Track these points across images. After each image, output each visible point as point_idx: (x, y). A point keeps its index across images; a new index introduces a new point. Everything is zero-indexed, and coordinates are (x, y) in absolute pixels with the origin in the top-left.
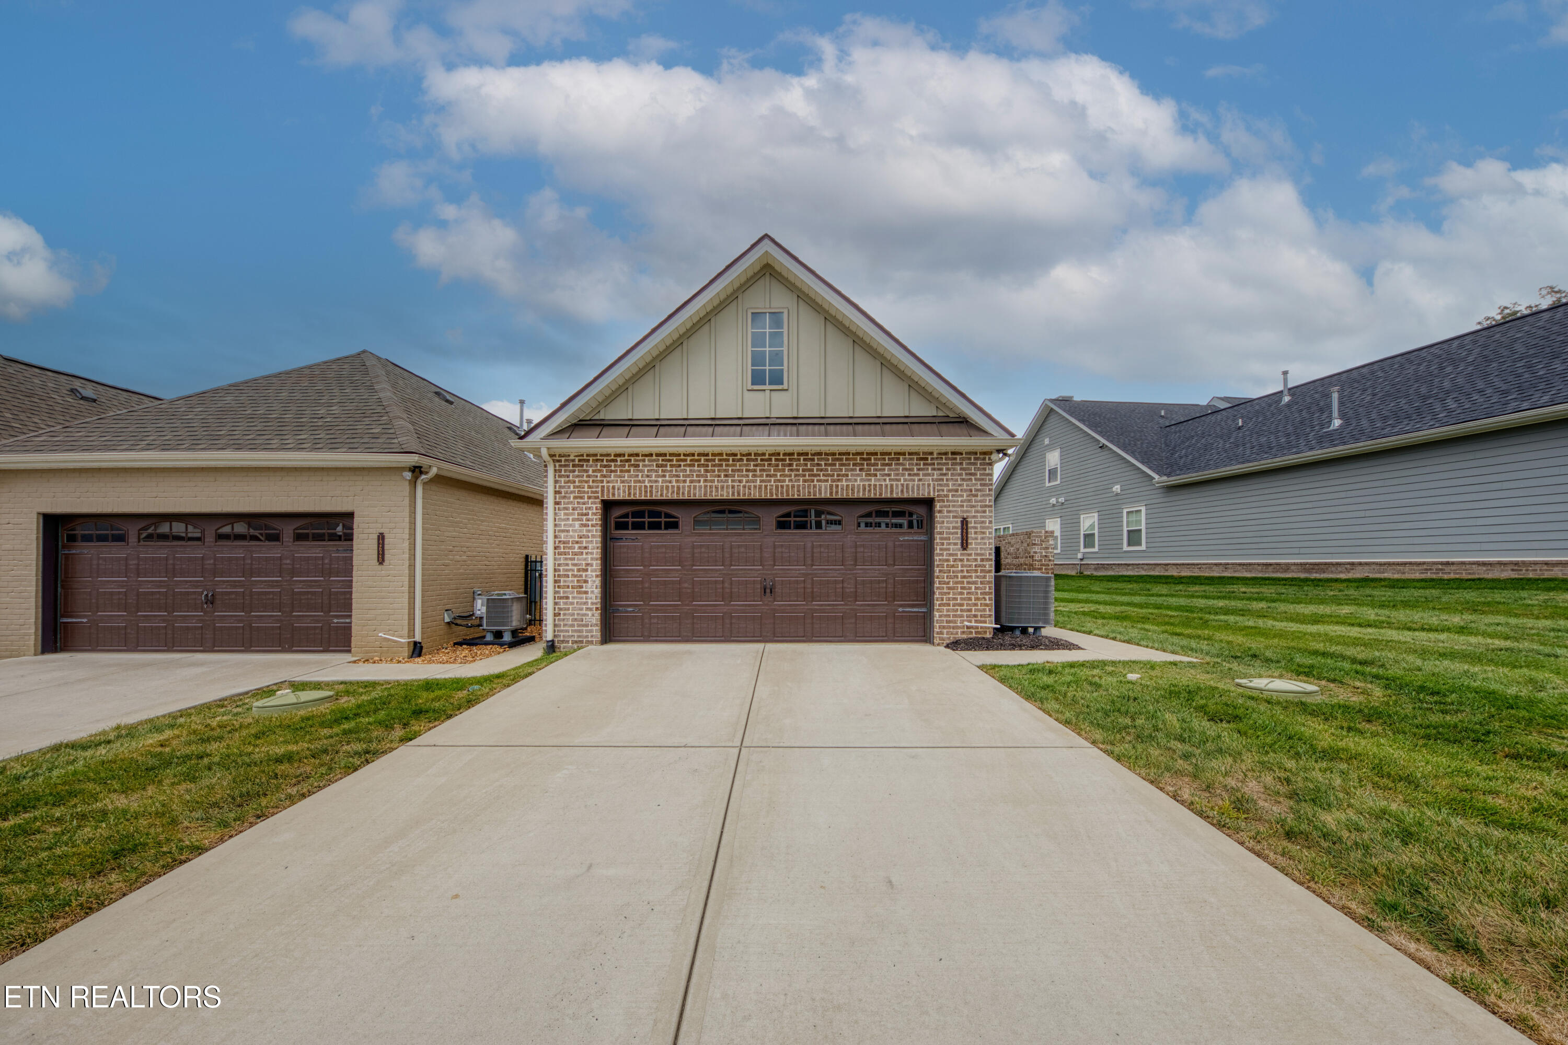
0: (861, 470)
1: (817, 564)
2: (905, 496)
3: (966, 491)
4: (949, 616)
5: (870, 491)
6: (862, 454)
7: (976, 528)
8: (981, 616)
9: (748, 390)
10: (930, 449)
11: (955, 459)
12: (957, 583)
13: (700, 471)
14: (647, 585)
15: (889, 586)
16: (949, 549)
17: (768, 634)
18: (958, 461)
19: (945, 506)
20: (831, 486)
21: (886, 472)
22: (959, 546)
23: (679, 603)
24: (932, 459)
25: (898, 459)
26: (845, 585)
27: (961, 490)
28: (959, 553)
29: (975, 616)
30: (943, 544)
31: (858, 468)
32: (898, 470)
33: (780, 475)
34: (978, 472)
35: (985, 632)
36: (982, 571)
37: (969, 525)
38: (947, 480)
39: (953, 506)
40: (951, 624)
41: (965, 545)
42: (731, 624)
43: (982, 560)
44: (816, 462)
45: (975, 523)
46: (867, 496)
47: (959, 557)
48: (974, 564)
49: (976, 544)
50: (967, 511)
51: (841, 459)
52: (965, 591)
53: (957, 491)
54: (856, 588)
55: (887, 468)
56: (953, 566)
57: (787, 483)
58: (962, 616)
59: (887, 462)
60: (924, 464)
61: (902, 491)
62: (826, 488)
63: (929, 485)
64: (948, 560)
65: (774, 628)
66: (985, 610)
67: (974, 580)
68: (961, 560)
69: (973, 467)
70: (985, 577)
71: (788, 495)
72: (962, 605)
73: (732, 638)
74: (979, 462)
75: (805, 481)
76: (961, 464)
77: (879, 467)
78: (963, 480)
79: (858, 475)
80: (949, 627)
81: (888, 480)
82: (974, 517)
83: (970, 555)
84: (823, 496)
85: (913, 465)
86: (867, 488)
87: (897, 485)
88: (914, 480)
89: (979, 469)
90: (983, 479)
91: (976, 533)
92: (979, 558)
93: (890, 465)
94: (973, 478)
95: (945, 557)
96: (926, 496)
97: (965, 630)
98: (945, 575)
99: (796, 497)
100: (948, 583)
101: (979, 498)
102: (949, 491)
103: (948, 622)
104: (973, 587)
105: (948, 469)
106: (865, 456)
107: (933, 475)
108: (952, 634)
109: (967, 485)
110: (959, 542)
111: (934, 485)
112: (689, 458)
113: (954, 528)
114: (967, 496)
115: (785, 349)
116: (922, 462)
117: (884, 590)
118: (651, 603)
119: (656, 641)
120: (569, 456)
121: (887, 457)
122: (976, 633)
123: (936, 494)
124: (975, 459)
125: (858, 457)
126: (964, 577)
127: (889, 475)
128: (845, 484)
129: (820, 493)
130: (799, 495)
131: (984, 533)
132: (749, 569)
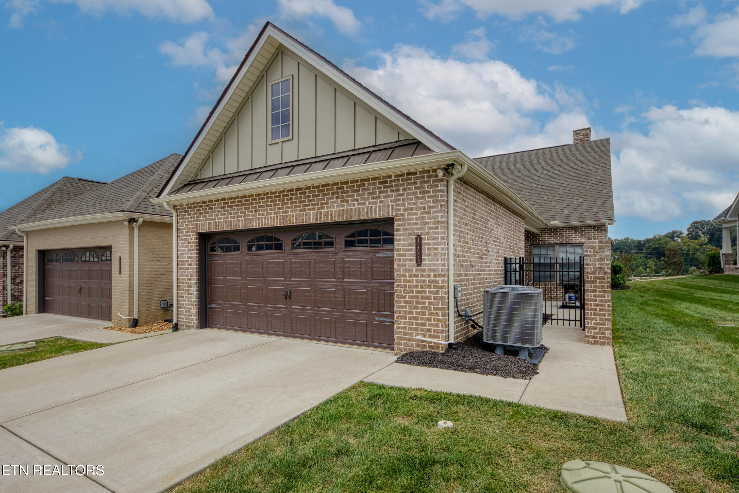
0: (337, 198)
1: (318, 277)
2: (370, 217)
3: (420, 208)
4: (405, 328)
5: (343, 215)
6: (337, 184)
7: (429, 244)
8: (434, 331)
9: (270, 145)
10: (388, 173)
11: (410, 179)
12: (412, 297)
13: (242, 209)
14: (225, 290)
15: (368, 297)
16: (405, 265)
17: (288, 331)
18: (413, 181)
19: (402, 225)
20: (317, 213)
21: (355, 198)
22: (414, 263)
23: (240, 303)
24: (391, 181)
25: (364, 185)
26: (337, 295)
27: (416, 208)
28: (414, 268)
29: (429, 330)
30: (400, 260)
31: (335, 196)
32: (364, 194)
33: (286, 208)
34: (431, 190)
35: (438, 347)
36: (435, 287)
37: (423, 242)
38: (404, 200)
39: (409, 224)
40: (407, 337)
41: (419, 261)
42: (267, 321)
43: (435, 276)
44: (307, 195)
45: (428, 240)
46: (341, 220)
47: (414, 273)
48: (428, 279)
49: (430, 260)
50: (421, 229)
51: (323, 190)
52: (420, 306)
53: (412, 209)
54: (344, 298)
55: (355, 194)
56: (409, 281)
57: (289, 214)
58: (416, 330)
59: (355, 188)
60: (384, 187)
61: (367, 213)
62: (313, 214)
63: (388, 206)
64: (404, 276)
65: (292, 326)
66: (437, 325)
67: (428, 295)
68: (416, 276)
69: (426, 185)
70: (437, 293)
71: (290, 223)
72: (417, 319)
73: (268, 332)
74: (431, 179)
75: (300, 211)
76: (415, 183)
77: (350, 194)
78: (417, 198)
79: (335, 202)
80: (406, 339)
81: (356, 205)
82: (428, 233)
83: (424, 270)
84: (311, 222)
85: (375, 188)
86: (341, 213)
87: (363, 208)
88: (376, 203)
89: (432, 186)
90: (435, 196)
91: (429, 249)
92: (432, 274)
93: (357, 191)
94: (426, 195)
95: (402, 273)
96: (386, 216)
97: (420, 343)
98: (402, 289)
99: (295, 224)
100: (405, 297)
101: (432, 215)
102: (405, 210)
103: (405, 334)
104: (427, 301)
105: (404, 190)
106: (340, 186)
107: (392, 197)
108: (408, 345)
109: (421, 203)
110: (414, 258)
111: (392, 205)
112: (236, 200)
113: (410, 245)
114: (421, 214)
115: (291, 108)
116: (382, 186)
117: (364, 301)
118: (227, 302)
119: (229, 329)
120: (183, 205)
121: (355, 184)
122: (430, 347)
123: (394, 213)
124: (429, 177)
125: (335, 187)
126: (418, 292)
127: (357, 200)
128: (326, 210)
129: (310, 220)
130: (296, 223)
131: (436, 249)
132: (277, 280)
